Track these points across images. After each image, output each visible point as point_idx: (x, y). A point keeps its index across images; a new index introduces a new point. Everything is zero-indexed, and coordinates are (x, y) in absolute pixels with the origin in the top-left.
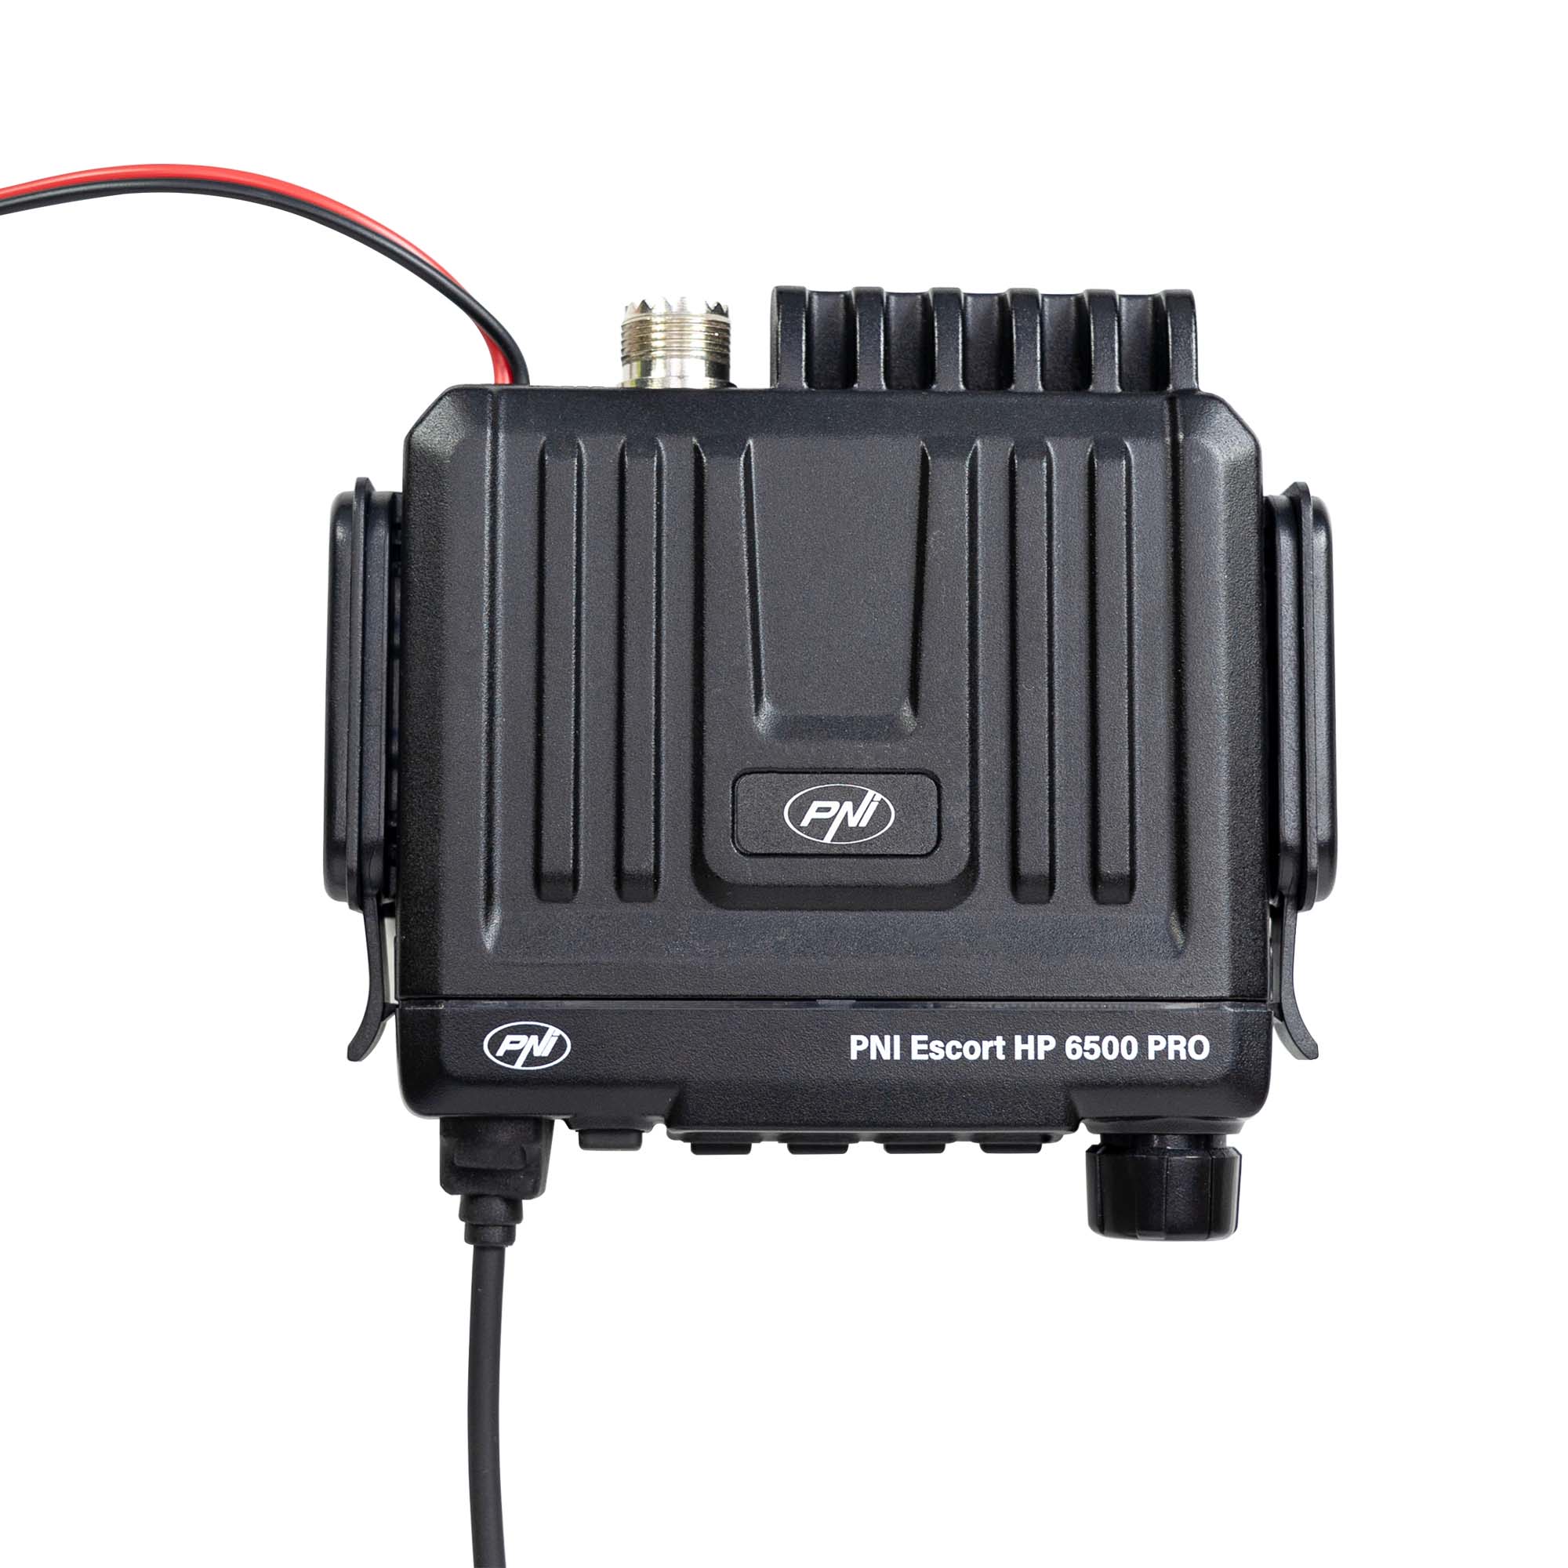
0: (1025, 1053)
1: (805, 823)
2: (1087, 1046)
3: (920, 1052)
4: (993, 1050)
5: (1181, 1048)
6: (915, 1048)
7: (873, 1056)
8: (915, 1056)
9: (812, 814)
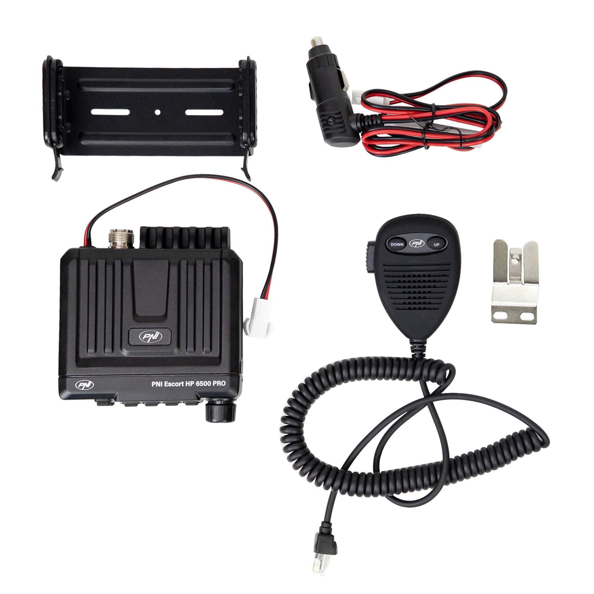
0: (188, 385)
1: (143, 338)
2: (201, 383)
3: (166, 385)
4: (181, 384)
5: (220, 383)
6: (165, 384)
7: (157, 386)
8: (165, 386)
9: (145, 337)
